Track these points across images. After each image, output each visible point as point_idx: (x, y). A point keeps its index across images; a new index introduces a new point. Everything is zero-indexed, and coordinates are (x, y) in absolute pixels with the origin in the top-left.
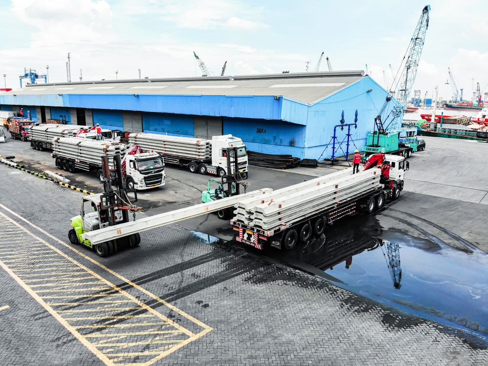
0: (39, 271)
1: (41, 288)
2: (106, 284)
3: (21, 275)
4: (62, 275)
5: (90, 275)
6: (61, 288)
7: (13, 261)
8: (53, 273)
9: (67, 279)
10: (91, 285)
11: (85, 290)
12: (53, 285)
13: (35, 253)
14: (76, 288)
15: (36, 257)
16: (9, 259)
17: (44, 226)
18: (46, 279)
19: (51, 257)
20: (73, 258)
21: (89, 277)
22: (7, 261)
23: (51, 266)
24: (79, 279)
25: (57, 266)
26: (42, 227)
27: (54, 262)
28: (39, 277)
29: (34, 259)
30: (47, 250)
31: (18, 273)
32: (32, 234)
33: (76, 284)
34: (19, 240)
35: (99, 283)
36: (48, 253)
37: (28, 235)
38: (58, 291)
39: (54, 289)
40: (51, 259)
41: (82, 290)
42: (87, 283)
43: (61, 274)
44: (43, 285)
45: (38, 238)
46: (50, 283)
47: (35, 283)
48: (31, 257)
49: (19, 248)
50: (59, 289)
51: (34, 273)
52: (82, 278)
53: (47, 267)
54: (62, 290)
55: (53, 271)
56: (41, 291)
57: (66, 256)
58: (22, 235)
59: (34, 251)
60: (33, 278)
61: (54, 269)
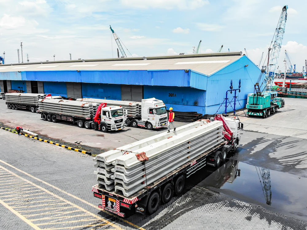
0: (35, 207)
1: (40, 222)
2: (91, 216)
3: (21, 211)
4: (54, 210)
5: (76, 209)
6: (56, 221)
7: (10, 199)
8: (47, 209)
9: (59, 213)
10: (80, 217)
11: (77, 221)
12: (49, 219)
13: (27, 192)
14: (69, 220)
15: (28, 195)
16: (8, 198)
17: (27, 170)
18: (42, 214)
19: (41, 195)
20: (58, 195)
21: (76, 211)
22: (6, 200)
23: (43, 203)
24: (69, 212)
25: (47, 203)
26: (26, 171)
27: (44, 199)
28: (36, 213)
29: (28, 197)
30: (36, 189)
31: (17, 210)
32: (19, 177)
33: (67, 217)
34: (10, 182)
35: (86, 215)
36: (37, 192)
37: (17, 178)
38: (54, 223)
39: (51, 222)
40: (41, 197)
41: (74, 222)
42: (76, 216)
43: (52, 209)
44: (41, 219)
45: (25, 180)
46: (46, 217)
47: (34, 218)
48: (24, 196)
49: (12, 189)
50: (55, 222)
51: (31, 209)
52: (71, 212)
53: (39, 203)
54: (58, 223)
55: (45, 206)
56: (41, 224)
57: (52, 194)
58: (12, 178)
59: (26, 190)
60: (31, 213)
61: (46, 205)
